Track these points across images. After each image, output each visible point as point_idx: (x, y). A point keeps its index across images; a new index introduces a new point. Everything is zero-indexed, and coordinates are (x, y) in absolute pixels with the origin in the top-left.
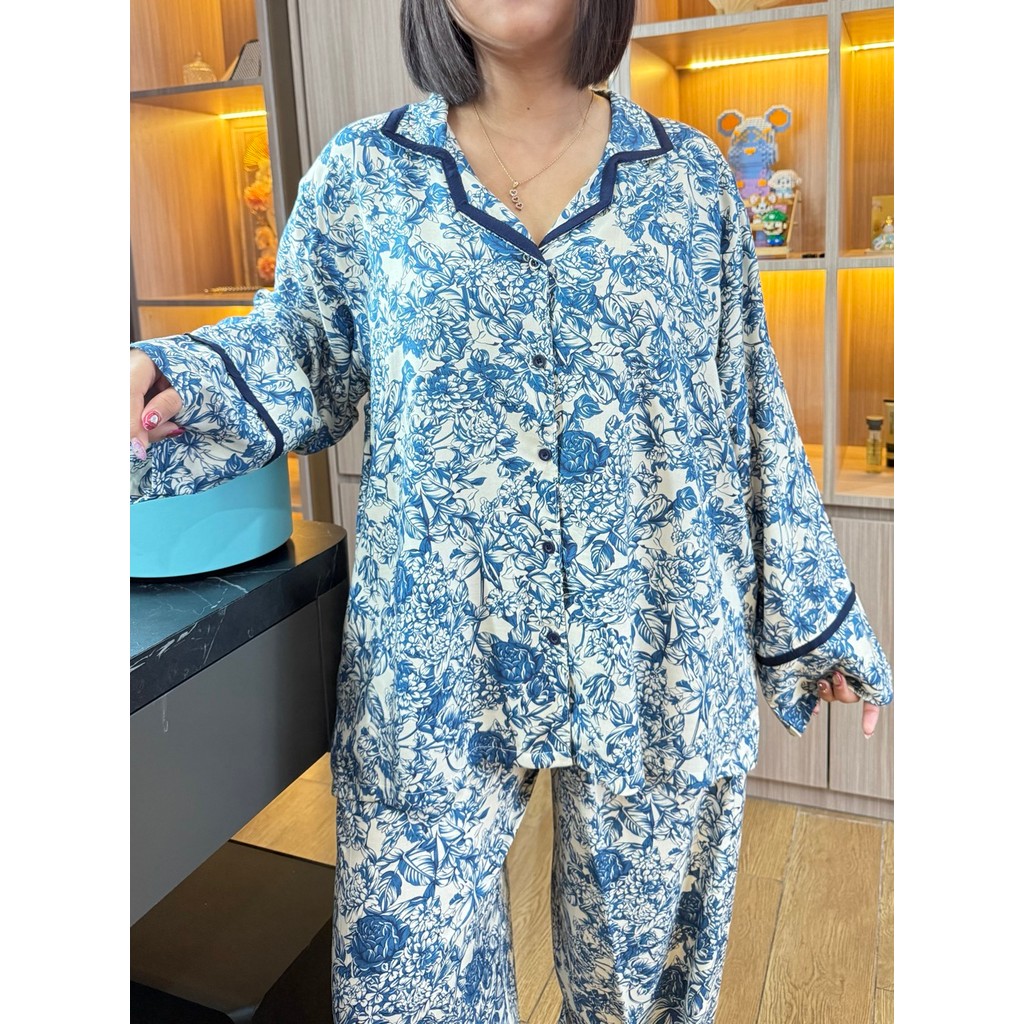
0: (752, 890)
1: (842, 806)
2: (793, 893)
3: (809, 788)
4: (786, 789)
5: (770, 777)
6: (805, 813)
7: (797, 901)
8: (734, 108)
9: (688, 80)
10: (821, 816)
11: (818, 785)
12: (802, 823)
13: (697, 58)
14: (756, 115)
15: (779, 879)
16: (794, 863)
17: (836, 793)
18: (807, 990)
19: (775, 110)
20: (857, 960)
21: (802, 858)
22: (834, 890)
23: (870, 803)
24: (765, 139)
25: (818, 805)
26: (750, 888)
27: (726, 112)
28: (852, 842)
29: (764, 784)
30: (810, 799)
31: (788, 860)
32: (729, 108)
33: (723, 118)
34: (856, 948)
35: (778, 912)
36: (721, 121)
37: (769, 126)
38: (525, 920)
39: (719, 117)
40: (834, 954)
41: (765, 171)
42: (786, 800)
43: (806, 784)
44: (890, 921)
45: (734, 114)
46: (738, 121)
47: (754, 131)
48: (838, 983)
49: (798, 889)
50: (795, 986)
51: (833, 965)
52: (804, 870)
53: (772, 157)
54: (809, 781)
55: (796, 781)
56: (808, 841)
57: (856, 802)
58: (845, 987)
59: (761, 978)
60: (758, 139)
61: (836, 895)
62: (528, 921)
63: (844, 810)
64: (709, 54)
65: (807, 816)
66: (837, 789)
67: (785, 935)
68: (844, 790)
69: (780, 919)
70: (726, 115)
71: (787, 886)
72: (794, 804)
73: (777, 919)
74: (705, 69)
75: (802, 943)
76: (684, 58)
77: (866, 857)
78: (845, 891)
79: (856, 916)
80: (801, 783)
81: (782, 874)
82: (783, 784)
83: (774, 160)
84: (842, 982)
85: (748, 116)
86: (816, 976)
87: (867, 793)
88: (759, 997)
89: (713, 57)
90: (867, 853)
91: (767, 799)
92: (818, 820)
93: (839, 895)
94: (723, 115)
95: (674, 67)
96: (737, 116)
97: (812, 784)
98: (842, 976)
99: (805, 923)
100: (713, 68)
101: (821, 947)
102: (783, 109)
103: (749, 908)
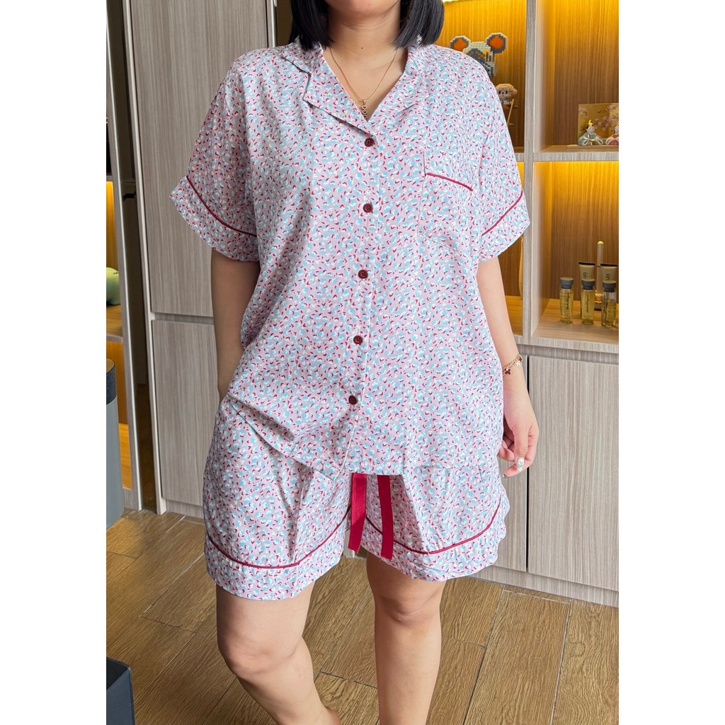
0: (461, 652)
1: (539, 586)
2: (492, 657)
4: (495, 571)
6: (509, 592)
7: (495, 663)
8: (463, 34)
10: (521, 594)
11: (519, 569)
12: (505, 600)
14: (479, 40)
15: (483, 645)
16: (496, 632)
17: (533, 575)
19: (494, 36)
20: (537, 713)
21: (502, 628)
22: (525, 655)
23: (560, 586)
24: (485, 58)
25: (519, 586)
26: (458, 651)
27: (456, 37)
28: (543, 616)
30: (513, 580)
31: (491, 629)
32: (459, 34)
34: (538, 703)
35: (479, 671)
36: (453, 43)
37: (489, 48)
39: (452, 41)
40: (519, 707)
42: (494, 580)
43: (509, 568)
45: (463, 39)
46: (467, 43)
47: (477, 52)
49: (497, 654)
52: (503, 638)
54: (511, 564)
56: (509, 614)
57: (549, 583)
63: (539, 590)
66: (534, 572)
67: (482, 691)
68: (539, 574)
69: (480, 677)
71: (488, 651)
72: (500, 584)
75: (495, 697)
77: (553, 628)
78: (534, 656)
79: (540, 677)
80: (506, 567)
81: (485, 640)
85: (475, 41)
87: (557, 577)
91: (479, 579)
92: (518, 597)
93: (529, 659)
94: (454, 39)
96: (465, 40)
97: (514, 568)
99: (499, 682)
101: (510, 702)
102: (499, 36)
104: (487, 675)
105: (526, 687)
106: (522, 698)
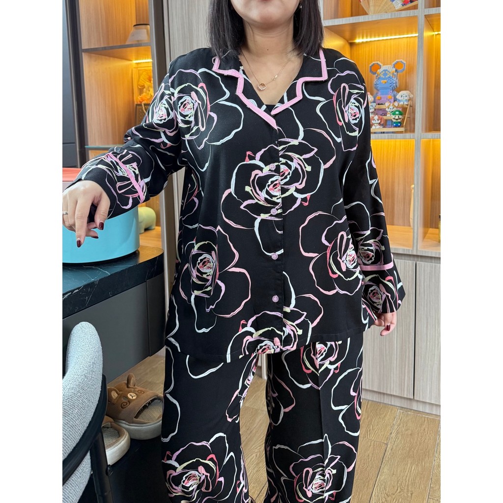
0: (371, 447)
1: (421, 408)
2: (391, 449)
3: (404, 398)
4: (393, 398)
5: (385, 392)
6: (402, 411)
7: (393, 453)
8: (377, 61)
9: (355, 48)
10: (409, 413)
11: (408, 397)
12: (399, 416)
13: (359, 37)
14: (387, 64)
15: (385, 442)
16: (393, 435)
17: (418, 401)
18: (393, 497)
19: (398, 62)
20: (420, 484)
21: (398, 433)
22: (412, 449)
23: (434, 407)
24: (392, 75)
25: (409, 408)
26: (370, 446)
27: (374, 62)
28: (424, 426)
29: (382, 396)
30: (405, 404)
31: (391, 433)
32: (374, 61)
33: (372, 65)
34: (421, 478)
35: (383, 458)
36: (371, 67)
37: (394, 69)
38: (256, 455)
39: (370, 65)
40: (409, 481)
41: (391, 91)
42: (393, 404)
43: (402, 396)
44: (439, 466)
45: (378, 63)
46: (380, 67)
47: (387, 72)
48: (409, 495)
49: (394, 448)
50: (387, 495)
51: (408, 485)
52: (398, 438)
53: (395, 84)
54: (404, 395)
55: (397, 394)
56: (402, 424)
57: (428, 406)
58: (413, 497)
59: (371, 490)
60: (388, 76)
61: (413, 452)
62: (258, 456)
63: (421, 410)
64: (365, 35)
65: (403, 412)
66: (418, 399)
67: (385, 470)
68: (422, 400)
69: (384, 462)
70: (374, 64)
71: (389, 446)
72: (397, 406)
73: (382, 462)
74: (363, 43)
75: (393, 474)
76: (353, 36)
77: (430, 434)
78: (418, 450)
79: (422, 463)
80: (400, 395)
81: (387, 440)
82: (391, 395)
83: (396, 86)
84: (411, 494)
85: (384, 65)
86: (398, 491)
87: (433, 403)
88: (369, 499)
89: (367, 37)
90: (431, 432)
91: (383, 403)
92: (408, 414)
93: (415, 452)
94: (372, 64)
95: (348, 41)
96: (379, 65)
97: (405, 396)
98: (412, 491)
99: (396, 464)
100: (367, 42)
101: (403, 477)
102: (401, 61)
103: (369, 456)
104: (388, 461)
105: (413, 469)
106: (410, 474)
